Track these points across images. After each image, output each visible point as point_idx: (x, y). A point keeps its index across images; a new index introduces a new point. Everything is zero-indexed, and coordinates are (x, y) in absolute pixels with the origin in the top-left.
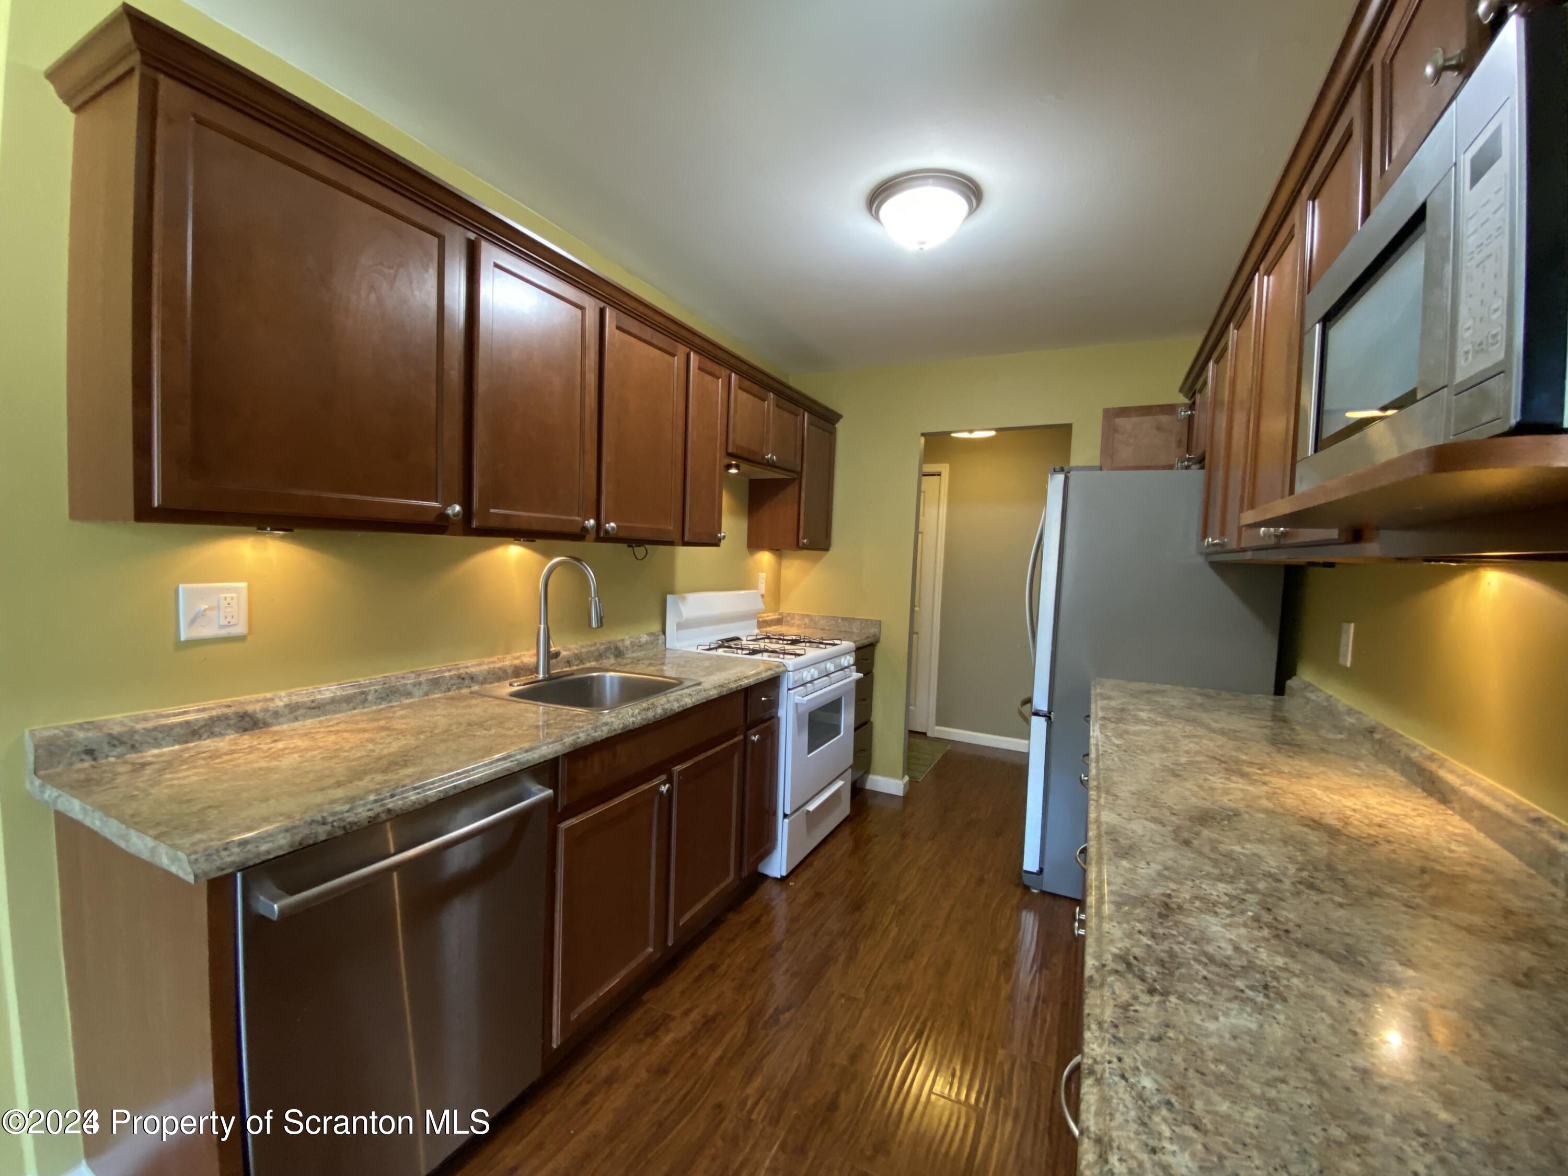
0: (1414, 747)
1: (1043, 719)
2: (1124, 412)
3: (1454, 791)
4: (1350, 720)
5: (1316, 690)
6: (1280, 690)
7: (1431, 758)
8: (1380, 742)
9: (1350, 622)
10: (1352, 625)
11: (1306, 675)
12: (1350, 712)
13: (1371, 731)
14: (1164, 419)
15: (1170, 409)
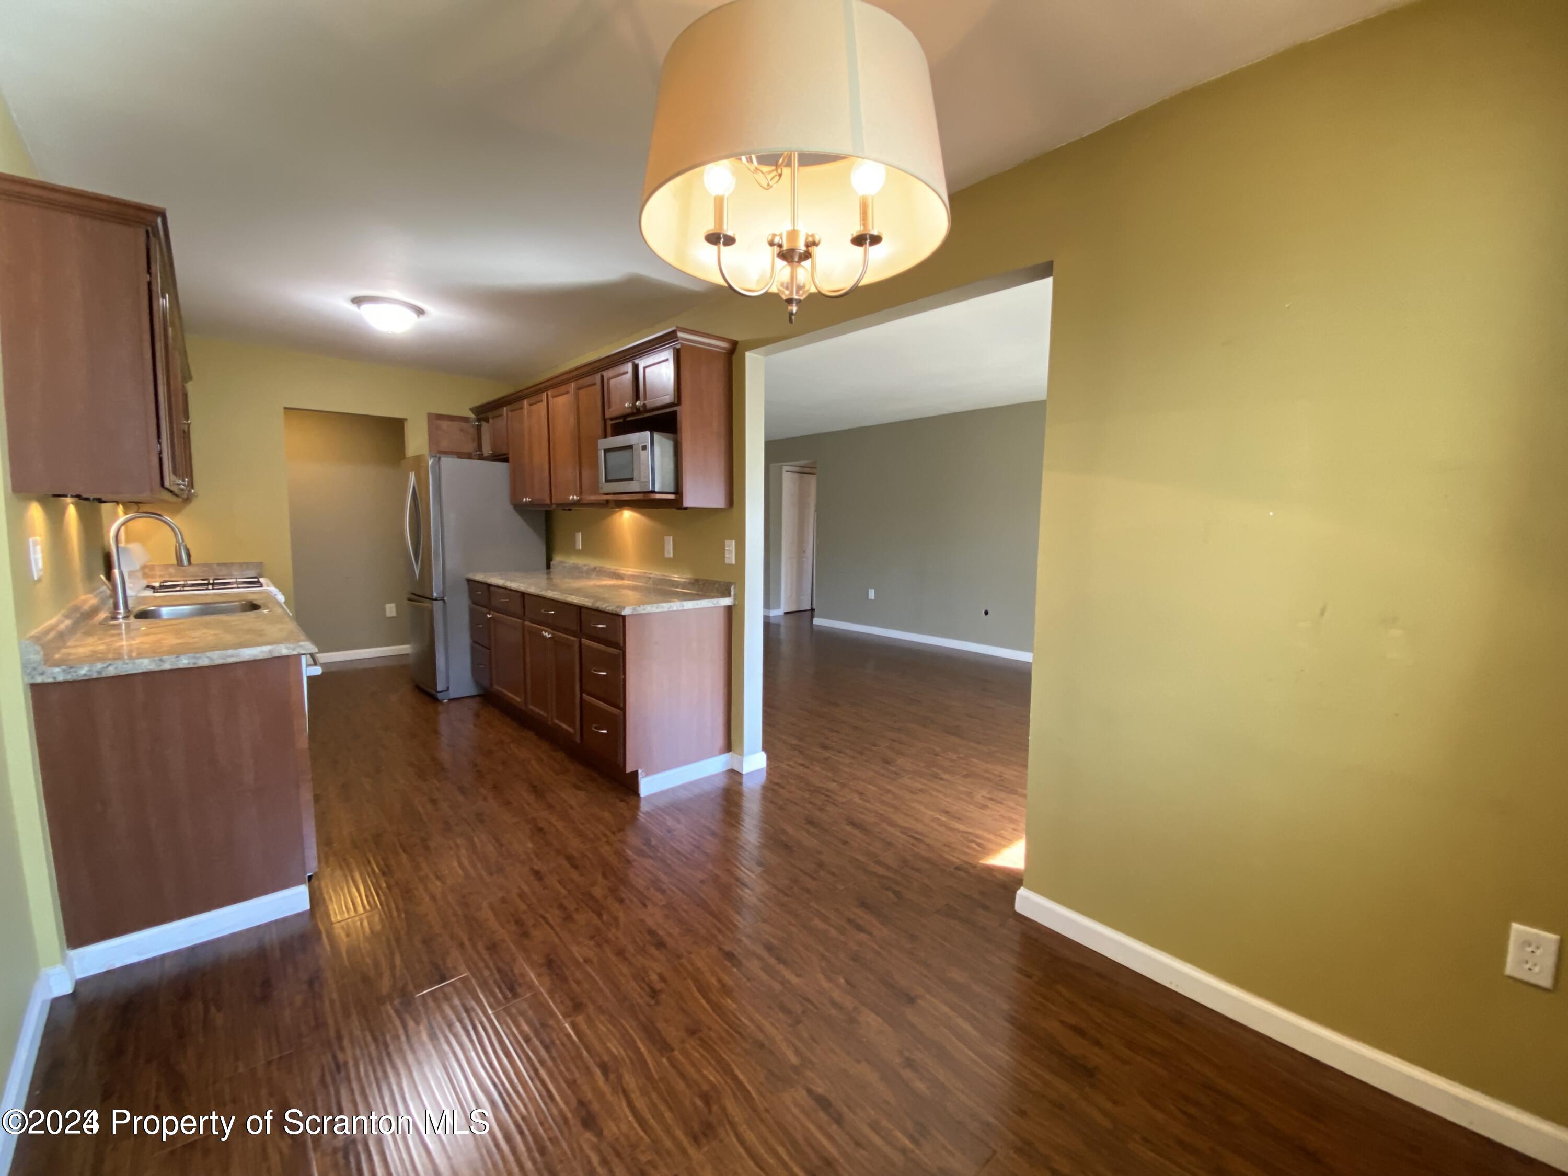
0: (610, 569)
1: (441, 601)
2: (440, 417)
3: (624, 575)
4: (585, 568)
5: (566, 563)
6: (548, 566)
7: (616, 569)
8: (599, 571)
9: (578, 532)
10: (580, 533)
11: (557, 559)
12: (585, 565)
13: (595, 568)
14: (464, 425)
15: (465, 420)
